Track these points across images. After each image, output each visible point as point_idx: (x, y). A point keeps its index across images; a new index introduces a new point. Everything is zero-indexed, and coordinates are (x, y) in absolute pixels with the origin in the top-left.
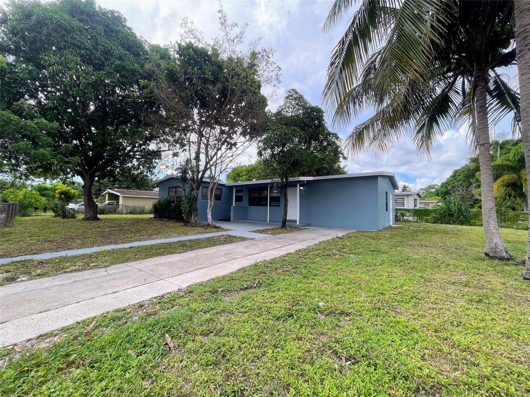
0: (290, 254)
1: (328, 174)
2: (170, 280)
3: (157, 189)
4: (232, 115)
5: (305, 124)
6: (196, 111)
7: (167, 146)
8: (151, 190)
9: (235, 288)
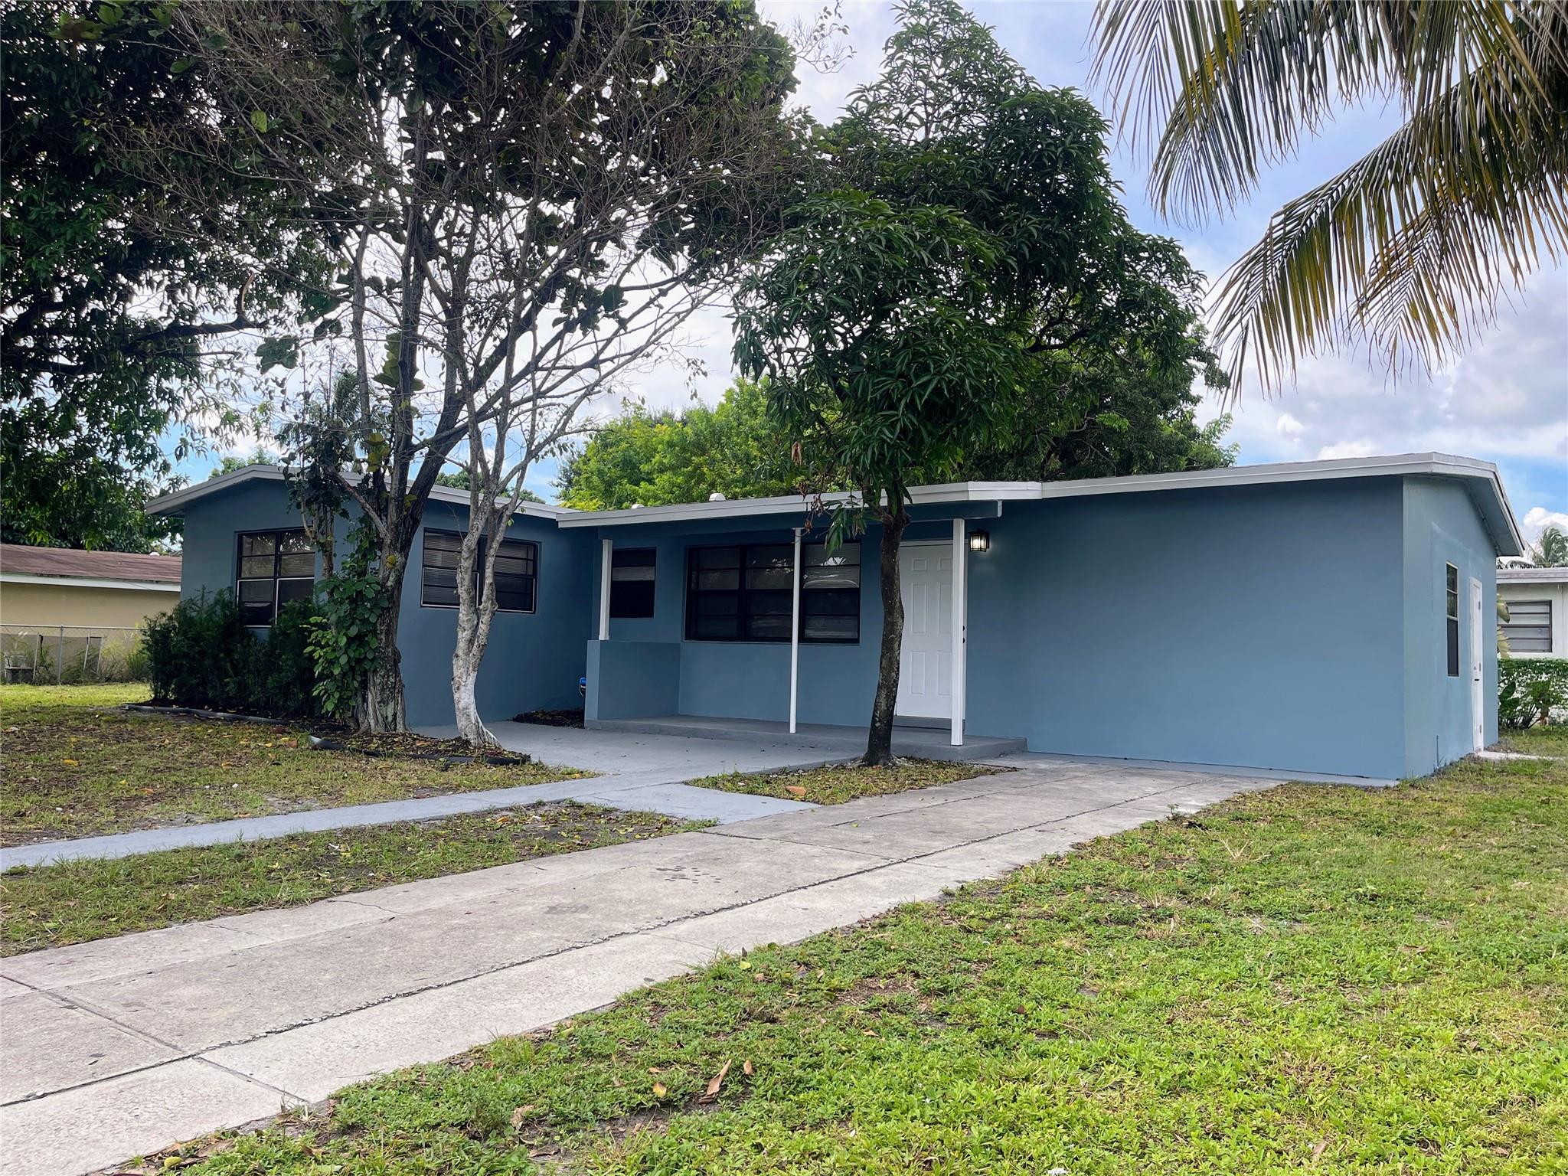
0: (913, 910)
1: (1124, 469)
2: (238, 1058)
3: (172, 544)
4: (596, 138)
5: (997, 189)
6: (393, 110)
7: (231, 303)
8: (137, 548)
9: (604, 1106)
